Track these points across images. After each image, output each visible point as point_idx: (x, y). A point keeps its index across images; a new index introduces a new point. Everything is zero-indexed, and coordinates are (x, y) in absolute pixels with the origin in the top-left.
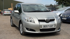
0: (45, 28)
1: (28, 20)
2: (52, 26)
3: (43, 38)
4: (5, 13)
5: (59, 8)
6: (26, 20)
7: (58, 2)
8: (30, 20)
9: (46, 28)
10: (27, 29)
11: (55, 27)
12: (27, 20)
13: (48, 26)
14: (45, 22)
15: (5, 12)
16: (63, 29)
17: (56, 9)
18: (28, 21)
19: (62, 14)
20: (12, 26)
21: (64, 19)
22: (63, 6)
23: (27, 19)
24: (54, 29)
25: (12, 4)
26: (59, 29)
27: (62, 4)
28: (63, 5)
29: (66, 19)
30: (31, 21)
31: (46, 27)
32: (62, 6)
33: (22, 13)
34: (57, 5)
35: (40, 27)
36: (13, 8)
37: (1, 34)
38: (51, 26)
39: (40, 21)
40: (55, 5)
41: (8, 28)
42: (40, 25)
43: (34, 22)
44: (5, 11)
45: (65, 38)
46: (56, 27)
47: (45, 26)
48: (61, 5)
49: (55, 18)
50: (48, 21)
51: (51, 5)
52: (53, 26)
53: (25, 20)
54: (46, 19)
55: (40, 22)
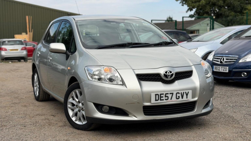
0: (160, 103)
1: (103, 77)
2: (185, 95)
3: (155, 138)
4: (3, 53)
5: (198, 31)
6: (95, 75)
7: (194, 10)
8: (109, 76)
9: (165, 102)
10: (99, 107)
11: (193, 97)
12: (97, 77)
13: (170, 96)
14: (160, 83)
15: (6, 50)
16: (220, 107)
17: (190, 35)
18: (100, 79)
19: (213, 53)
20: (38, 99)
21: (221, 69)
22: (215, 22)
23: (97, 73)
24: (190, 106)
25: (27, 17)
26: (207, 105)
27: (211, 18)
28: (214, 20)
29: (226, 70)
30: (111, 80)
31: (164, 98)
32: (209, 22)
33: (77, 53)
34: (193, 19)
35: (144, 101)
36: (32, 34)
37: (4, 128)
38: (180, 95)
39: (142, 78)
40: (185, 19)
41: (25, 106)
42: (143, 93)
43: (123, 84)
44: (3, 43)
45: (227, 136)
46: (196, 99)
47: (159, 96)
48: (207, 21)
49: (193, 67)
50: (169, 79)
51: (170, 20)
52: (187, 95)
53: (92, 75)
54: (162, 72)
55: (144, 83)
